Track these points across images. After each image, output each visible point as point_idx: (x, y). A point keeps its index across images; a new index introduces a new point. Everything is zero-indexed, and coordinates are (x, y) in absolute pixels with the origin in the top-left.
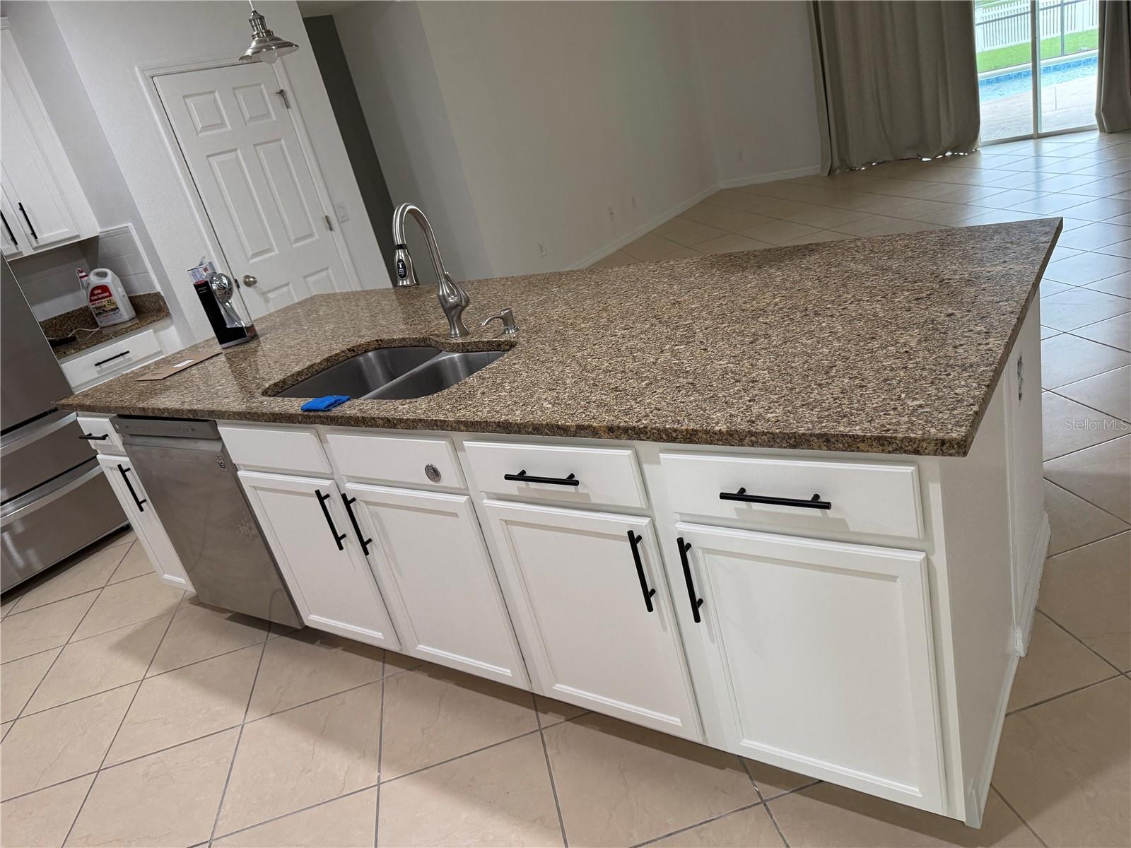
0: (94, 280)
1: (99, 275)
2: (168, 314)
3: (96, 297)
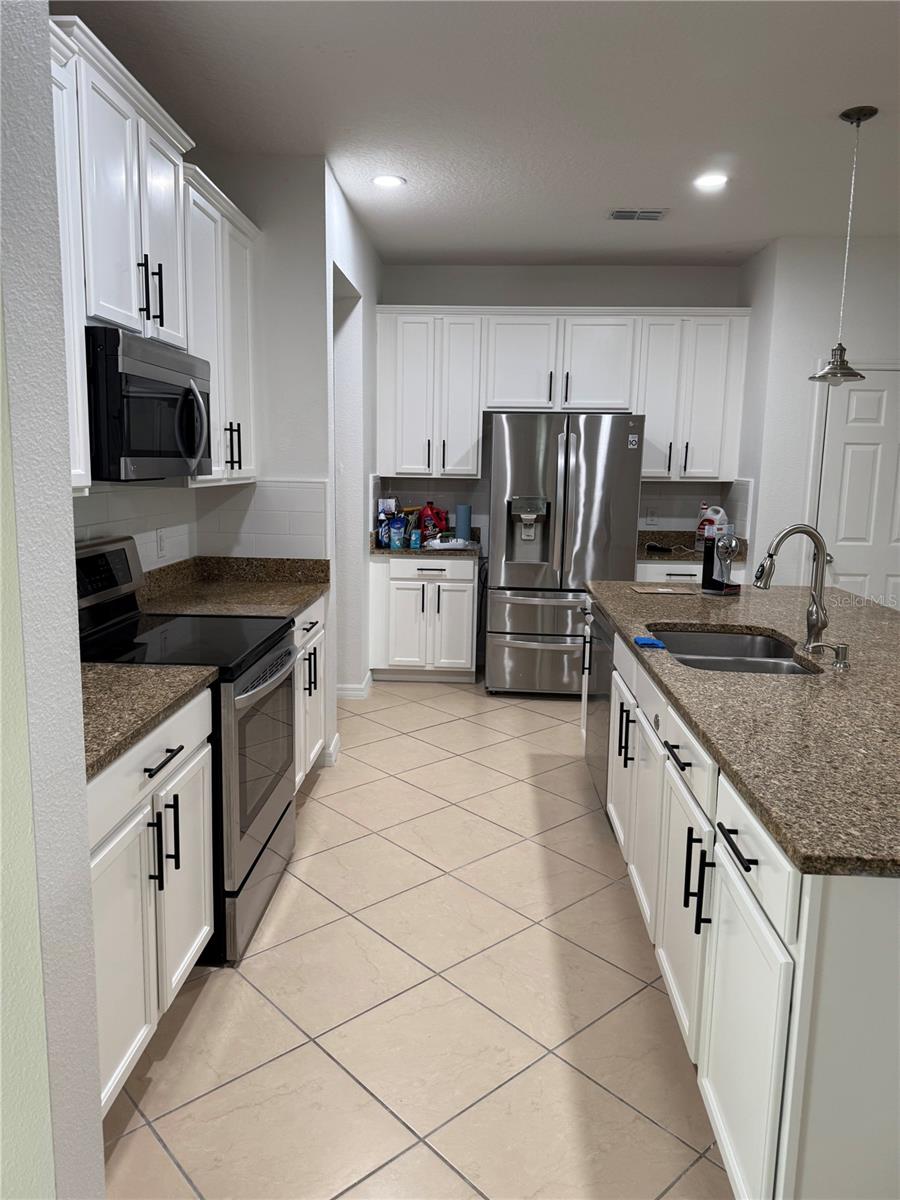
0: (708, 514)
1: (714, 511)
3: (702, 527)
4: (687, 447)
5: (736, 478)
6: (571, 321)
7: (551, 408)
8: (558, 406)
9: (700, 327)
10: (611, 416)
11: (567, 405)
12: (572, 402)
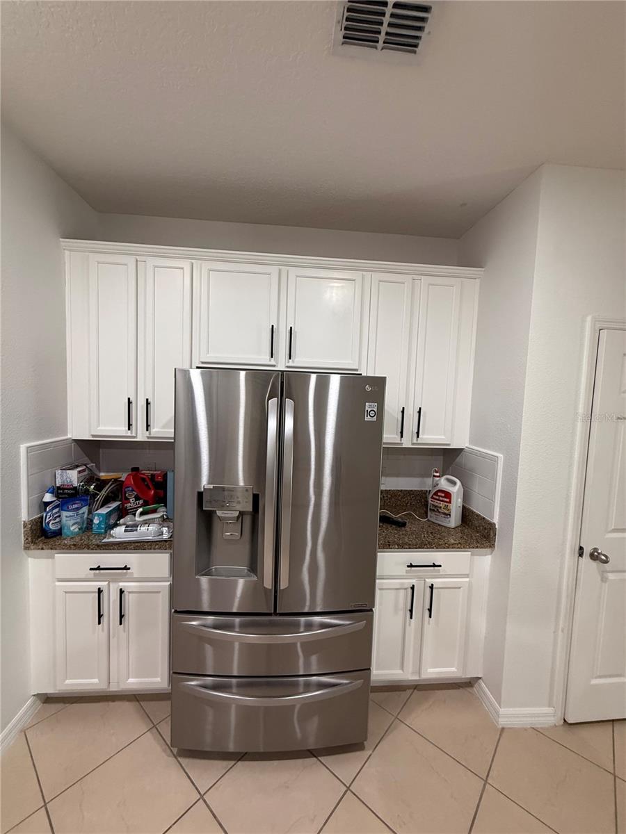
0: (443, 484)
1: (449, 480)
2: (492, 546)
3: (437, 498)
4: (419, 412)
5: (467, 445)
6: (293, 272)
7: (274, 366)
8: (281, 364)
9: (430, 286)
10: (339, 376)
11: (291, 364)
12: (296, 360)
